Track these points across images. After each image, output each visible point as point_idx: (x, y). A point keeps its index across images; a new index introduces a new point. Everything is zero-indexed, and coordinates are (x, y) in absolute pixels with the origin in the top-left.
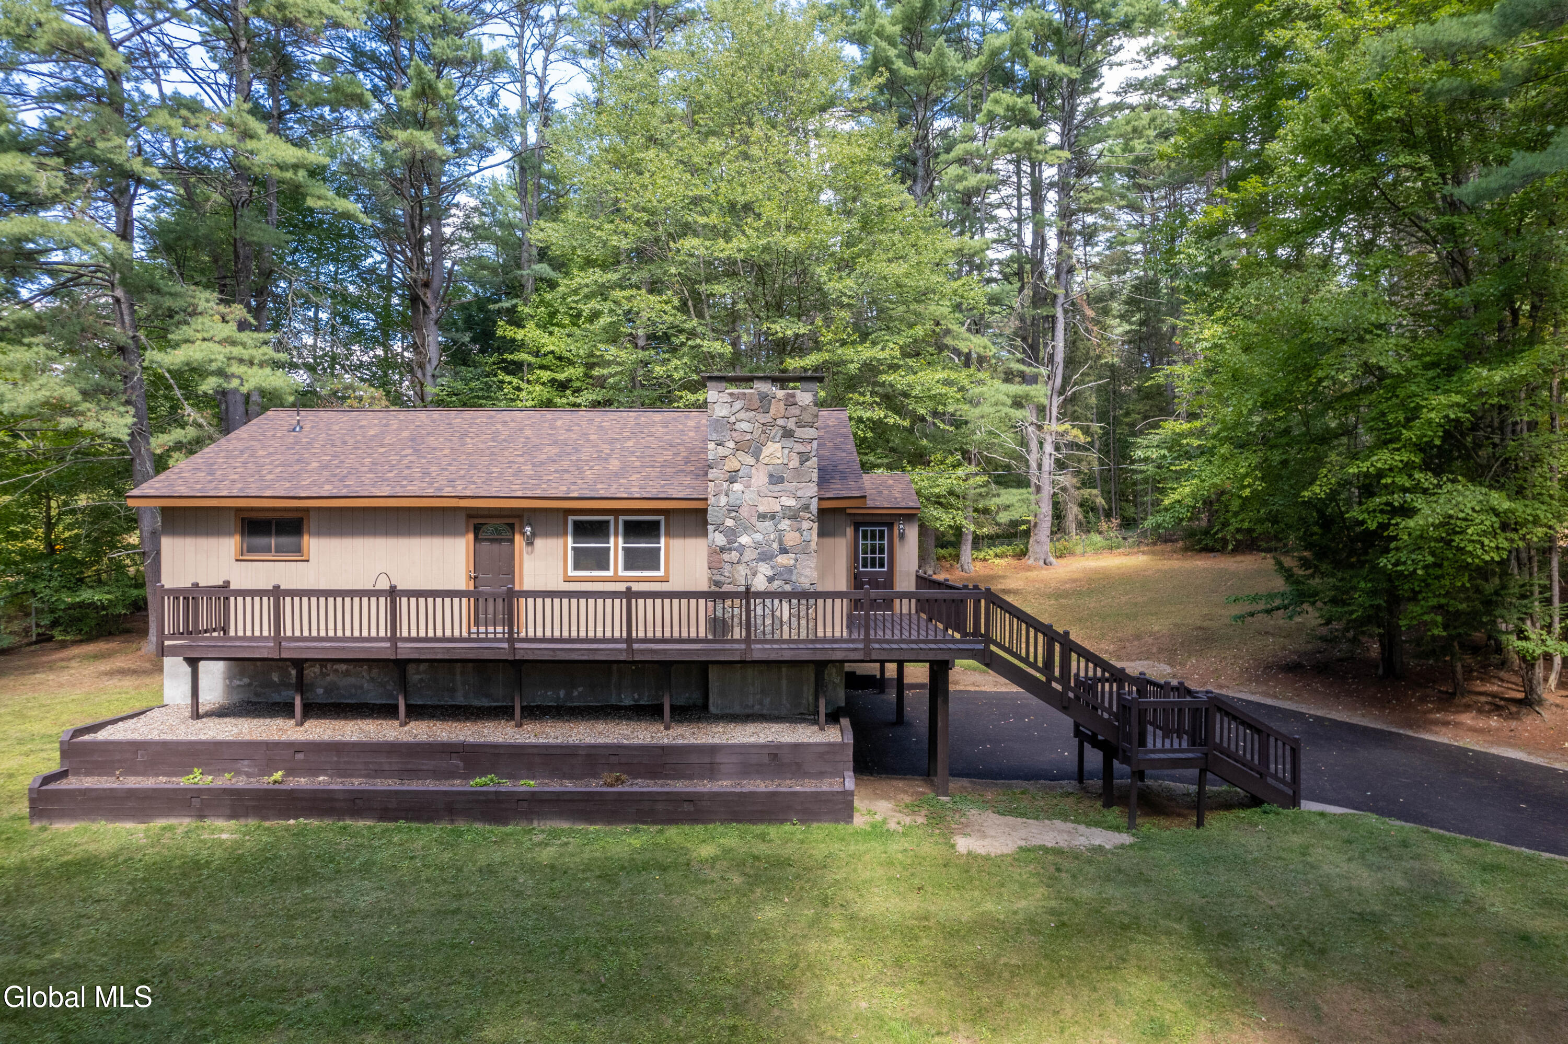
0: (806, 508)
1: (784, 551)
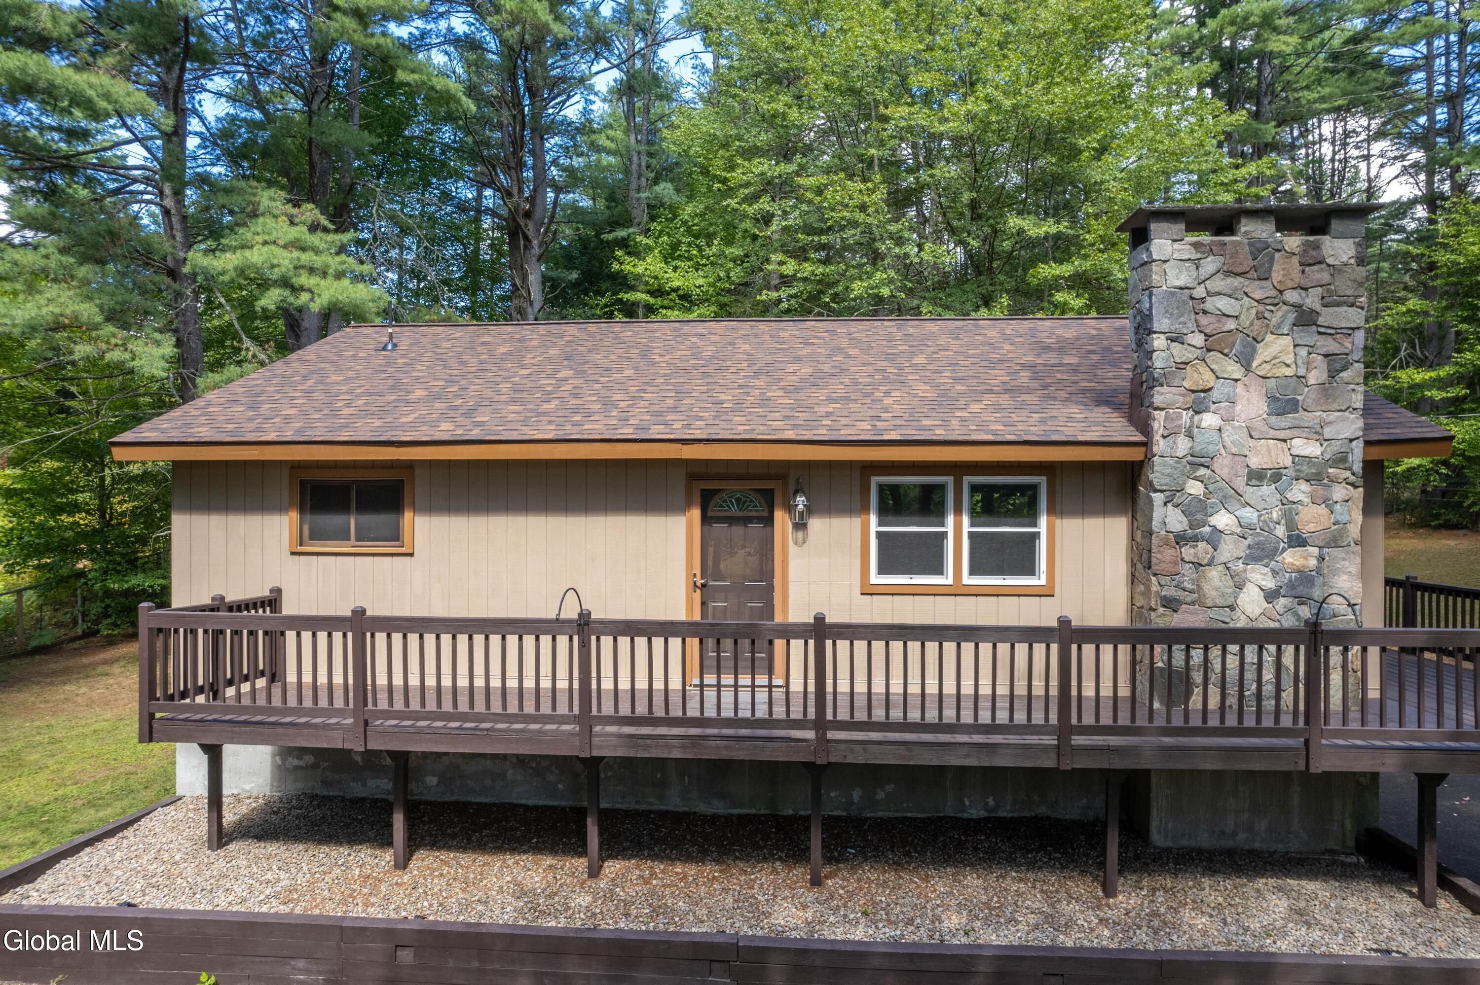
0: (1341, 460)
1: (1297, 541)
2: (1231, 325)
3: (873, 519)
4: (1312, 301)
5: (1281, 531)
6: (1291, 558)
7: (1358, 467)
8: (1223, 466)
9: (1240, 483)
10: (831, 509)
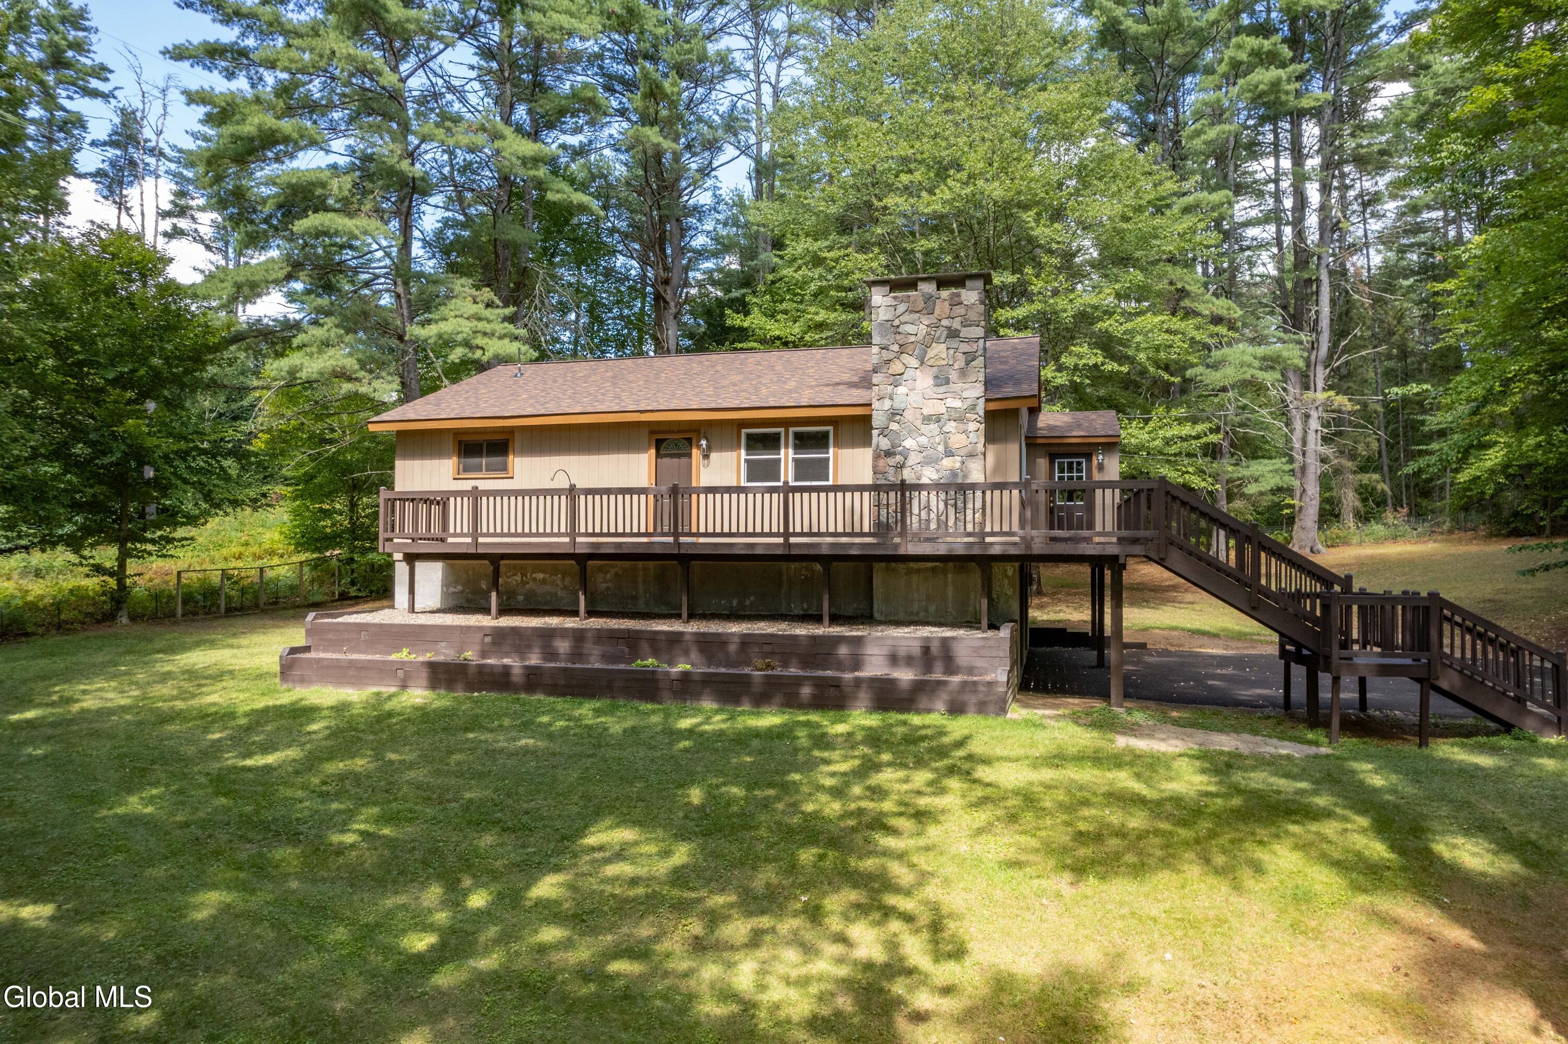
0: (973, 407)
1: (949, 453)
2: (913, 339)
3: (743, 452)
4: (956, 324)
5: (941, 448)
6: (947, 463)
7: (982, 413)
8: (909, 415)
9: (918, 423)
10: (721, 449)
